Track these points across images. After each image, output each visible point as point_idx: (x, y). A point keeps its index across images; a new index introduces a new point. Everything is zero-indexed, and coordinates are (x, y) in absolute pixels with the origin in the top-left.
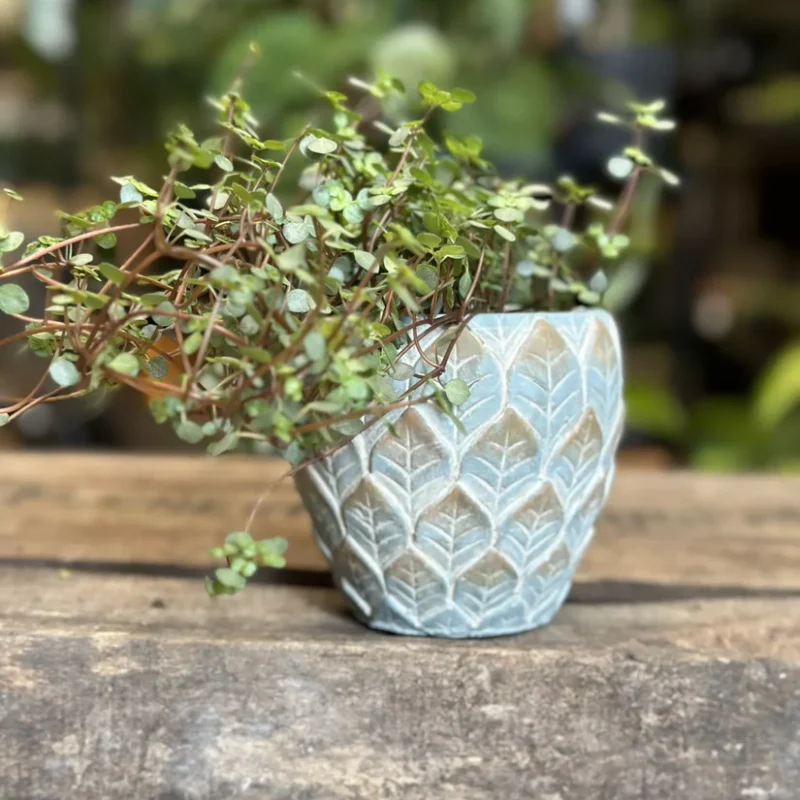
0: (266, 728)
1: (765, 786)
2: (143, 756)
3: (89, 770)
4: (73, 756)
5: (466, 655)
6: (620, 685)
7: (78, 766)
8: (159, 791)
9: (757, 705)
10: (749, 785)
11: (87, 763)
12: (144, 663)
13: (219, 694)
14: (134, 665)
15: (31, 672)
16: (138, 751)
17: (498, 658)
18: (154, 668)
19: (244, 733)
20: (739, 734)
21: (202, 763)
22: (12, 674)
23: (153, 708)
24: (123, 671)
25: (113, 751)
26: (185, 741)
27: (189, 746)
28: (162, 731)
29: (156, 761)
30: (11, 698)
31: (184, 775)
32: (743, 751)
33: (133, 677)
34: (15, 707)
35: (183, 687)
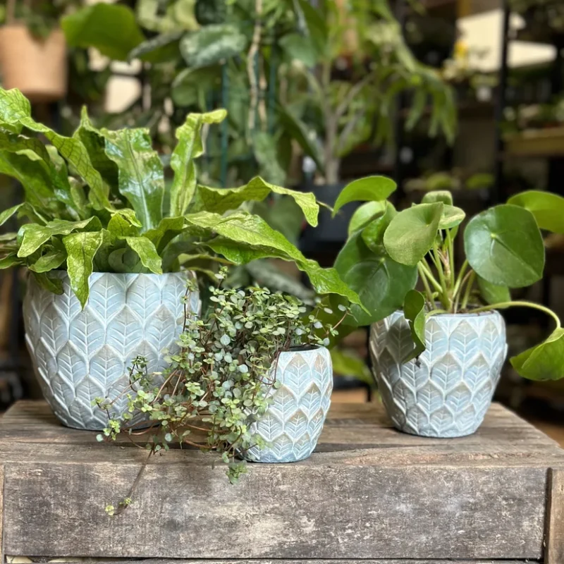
0: (204, 496)
1: (376, 510)
2: (162, 508)
3: (143, 513)
4: (137, 509)
5: (274, 468)
6: (326, 476)
7: (139, 512)
8: (167, 520)
9: (372, 482)
10: (371, 510)
11: (142, 511)
12: (162, 475)
13: (188, 485)
14: (158, 476)
15: (123, 479)
16: (160, 506)
17: (284, 469)
18: (166, 476)
19: (197, 499)
20: (367, 492)
21: (182, 510)
22: (116, 480)
23: (165, 491)
24: (155, 478)
25: (151, 506)
26: (176, 502)
27: (178, 504)
28: (168, 499)
29: (166, 509)
30: (116, 489)
31: (176, 514)
32: (368, 498)
33: (158, 480)
34: (117, 492)
35: (175, 483)
